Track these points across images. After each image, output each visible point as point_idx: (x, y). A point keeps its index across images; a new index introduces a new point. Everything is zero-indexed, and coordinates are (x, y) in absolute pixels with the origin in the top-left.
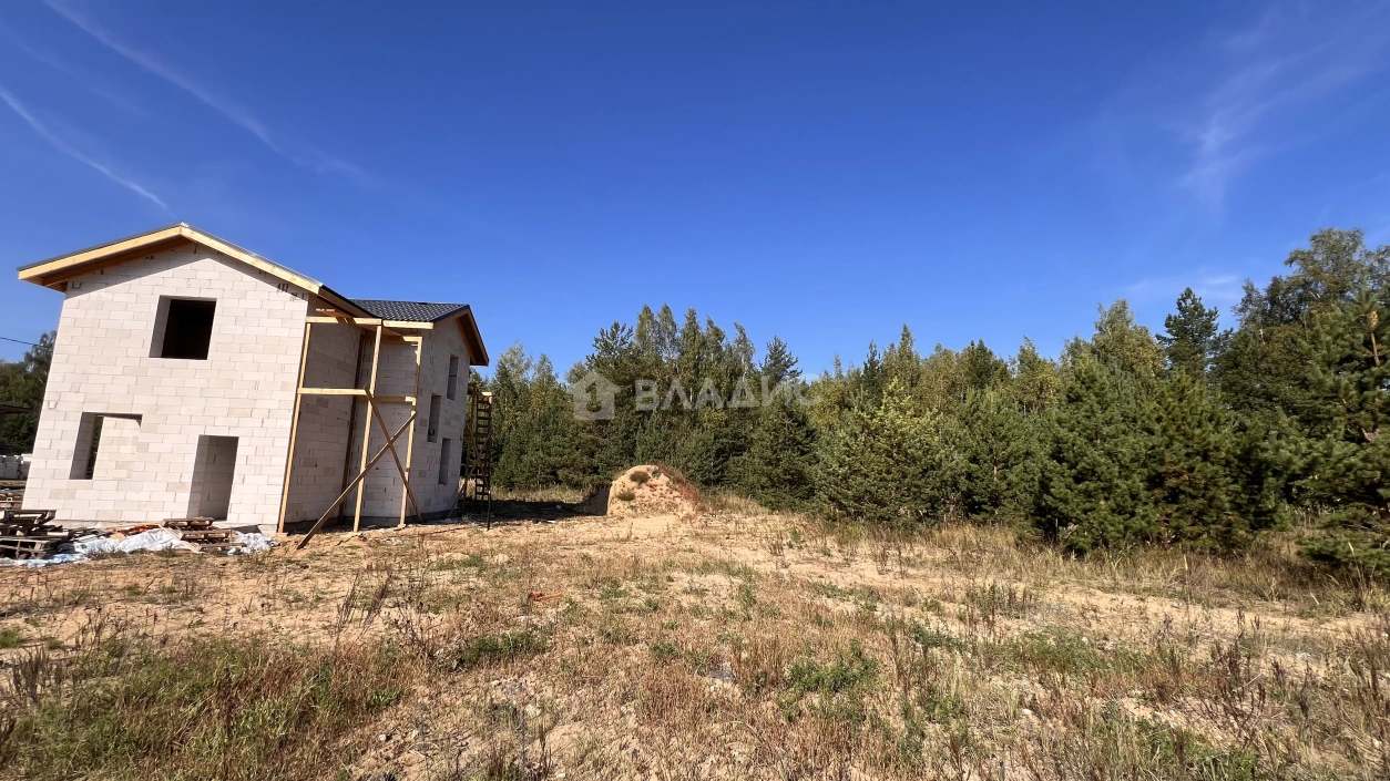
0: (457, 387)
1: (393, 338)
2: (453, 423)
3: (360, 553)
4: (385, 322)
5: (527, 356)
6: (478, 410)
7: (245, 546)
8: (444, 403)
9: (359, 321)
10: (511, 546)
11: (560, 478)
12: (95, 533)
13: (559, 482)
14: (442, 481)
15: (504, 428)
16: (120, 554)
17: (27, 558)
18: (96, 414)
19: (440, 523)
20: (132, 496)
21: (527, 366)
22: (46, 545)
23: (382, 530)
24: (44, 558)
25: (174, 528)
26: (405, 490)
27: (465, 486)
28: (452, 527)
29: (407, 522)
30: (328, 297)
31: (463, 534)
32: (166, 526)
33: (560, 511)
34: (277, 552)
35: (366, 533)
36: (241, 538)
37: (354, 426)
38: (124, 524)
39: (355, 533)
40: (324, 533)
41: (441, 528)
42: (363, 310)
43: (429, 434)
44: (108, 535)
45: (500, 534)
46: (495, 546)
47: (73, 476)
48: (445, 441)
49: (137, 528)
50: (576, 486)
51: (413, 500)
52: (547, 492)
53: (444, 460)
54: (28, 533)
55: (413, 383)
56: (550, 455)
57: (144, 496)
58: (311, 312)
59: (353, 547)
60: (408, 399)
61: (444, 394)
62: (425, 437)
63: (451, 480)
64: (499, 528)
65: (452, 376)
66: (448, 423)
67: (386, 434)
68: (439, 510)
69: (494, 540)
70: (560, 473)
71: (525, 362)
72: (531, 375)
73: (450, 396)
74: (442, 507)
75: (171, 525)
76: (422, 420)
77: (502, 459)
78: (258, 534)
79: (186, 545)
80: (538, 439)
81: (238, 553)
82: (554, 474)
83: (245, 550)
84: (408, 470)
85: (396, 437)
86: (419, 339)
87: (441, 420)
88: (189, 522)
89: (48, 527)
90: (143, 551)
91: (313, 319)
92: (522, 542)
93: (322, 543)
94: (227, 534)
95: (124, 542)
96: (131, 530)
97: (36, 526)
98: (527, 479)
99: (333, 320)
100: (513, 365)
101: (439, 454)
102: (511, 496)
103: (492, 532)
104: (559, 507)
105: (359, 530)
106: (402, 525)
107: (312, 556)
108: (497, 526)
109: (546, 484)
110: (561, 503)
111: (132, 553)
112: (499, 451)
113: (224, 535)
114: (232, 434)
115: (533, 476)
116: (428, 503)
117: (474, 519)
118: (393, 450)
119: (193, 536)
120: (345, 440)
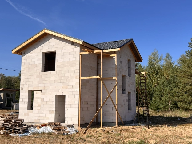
0: (131, 72)
1: (107, 56)
2: (131, 86)
3: (102, 136)
4: (104, 50)
5: (160, 55)
6: (141, 80)
7: (69, 132)
8: (127, 78)
9: (95, 52)
10: (157, 136)
11: (179, 106)
12: (33, 126)
13: (179, 108)
14: (130, 109)
15: (153, 86)
16: (38, 133)
17: (19, 134)
18: (32, 90)
19: (130, 125)
20: (41, 115)
21: (161, 59)
22: (23, 130)
23: (110, 127)
24: (22, 134)
25: (51, 125)
26: (116, 112)
27: (138, 111)
28: (134, 127)
29: (118, 125)
30: (85, 45)
31: (139, 130)
32: (49, 125)
33: (179, 121)
34: (78, 135)
35: (105, 128)
36: (68, 129)
37: (98, 89)
38: (40, 124)
39: (101, 128)
40: (92, 128)
41: (130, 127)
42: (96, 47)
43: (123, 90)
44: (36, 127)
45: (153, 131)
46: (151, 136)
47: (28, 109)
48: (129, 93)
49: (42, 125)
50: (186, 110)
51: (120, 116)
52: (173, 112)
53: (129, 100)
54: (19, 126)
55: (115, 71)
56: (173, 96)
57: (44, 115)
58: (81, 51)
59: (100, 134)
60: (114, 78)
61: (126, 74)
62: (121, 92)
63: (133, 108)
64: (153, 128)
65: (129, 67)
66: (129, 86)
67: (108, 92)
68: (129, 120)
69: (150, 133)
70: (179, 104)
71: (159, 58)
72: (162, 63)
73: (129, 75)
74: (130, 119)
75: (50, 124)
76: (120, 85)
77: (153, 99)
78: (73, 128)
79: (54, 131)
80: (167, 90)
81: (67, 134)
82: (176, 104)
83: (69, 133)
84: (117, 105)
85: (111, 93)
86: (115, 55)
87: (127, 85)
88: (54, 124)
89: (23, 125)
90: (44, 133)
91: (82, 53)
92: (162, 134)
93: (91, 132)
94: (64, 128)
95: (39, 130)
96: (41, 126)
97: (21, 124)
98: (164, 107)
99: (87, 53)
100: (154, 60)
101: (127, 98)
102: (158, 114)
103: (149, 130)
104: (179, 119)
105: (102, 127)
106: (117, 126)
107: (88, 137)
108: (152, 127)
109: (172, 109)
110: (180, 118)
111: (41, 133)
112: (152, 95)
113: (63, 128)
114: (64, 94)
115: (167, 106)
116: (125, 117)
117: (143, 124)
118: (111, 97)
119: (55, 128)
120: (95, 94)
